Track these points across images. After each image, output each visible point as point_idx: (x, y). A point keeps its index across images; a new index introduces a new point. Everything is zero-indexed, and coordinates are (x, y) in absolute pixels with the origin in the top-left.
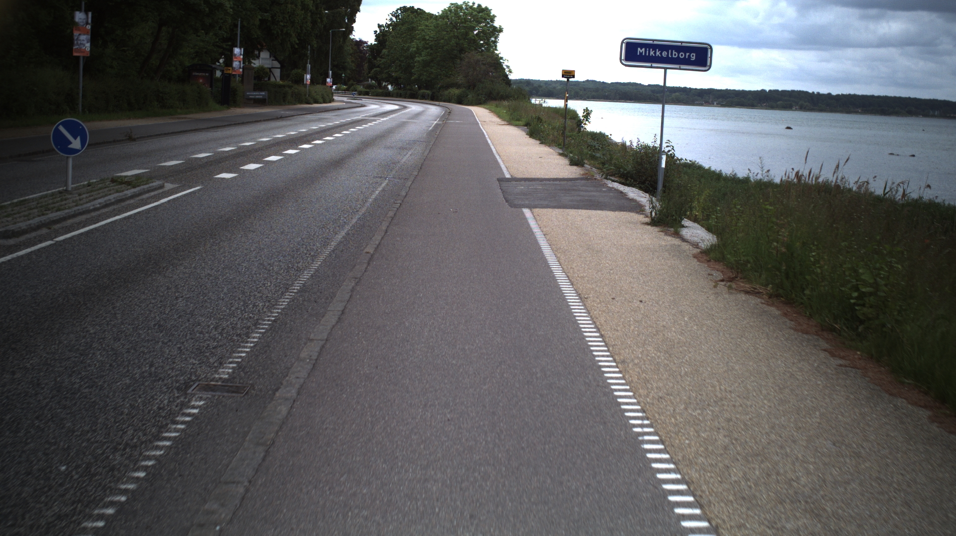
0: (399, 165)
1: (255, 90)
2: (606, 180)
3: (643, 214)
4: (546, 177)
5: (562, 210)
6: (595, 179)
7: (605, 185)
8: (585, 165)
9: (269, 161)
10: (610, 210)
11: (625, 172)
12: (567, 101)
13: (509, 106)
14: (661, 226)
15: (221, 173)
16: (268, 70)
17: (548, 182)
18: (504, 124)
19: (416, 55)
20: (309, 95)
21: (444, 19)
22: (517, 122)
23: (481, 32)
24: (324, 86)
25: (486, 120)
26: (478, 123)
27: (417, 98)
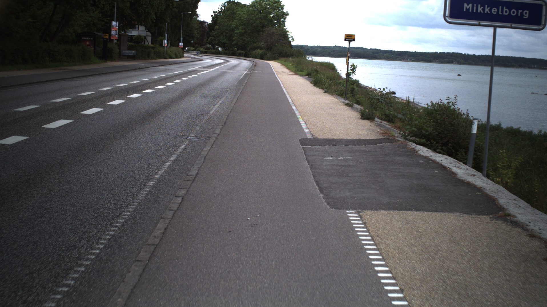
0: (206, 117)
1: (129, 49)
2: (409, 143)
8: (376, 119)
12: (349, 60)
13: (293, 61)
16: (144, 38)
18: (292, 74)
19: (236, 29)
20: (166, 53)
21: (252, 7)
22: (301, 73)
23: (276, 15)
24: (177, 48)
25: (279, 71)
26: (274, 73)
27: (236, 56)
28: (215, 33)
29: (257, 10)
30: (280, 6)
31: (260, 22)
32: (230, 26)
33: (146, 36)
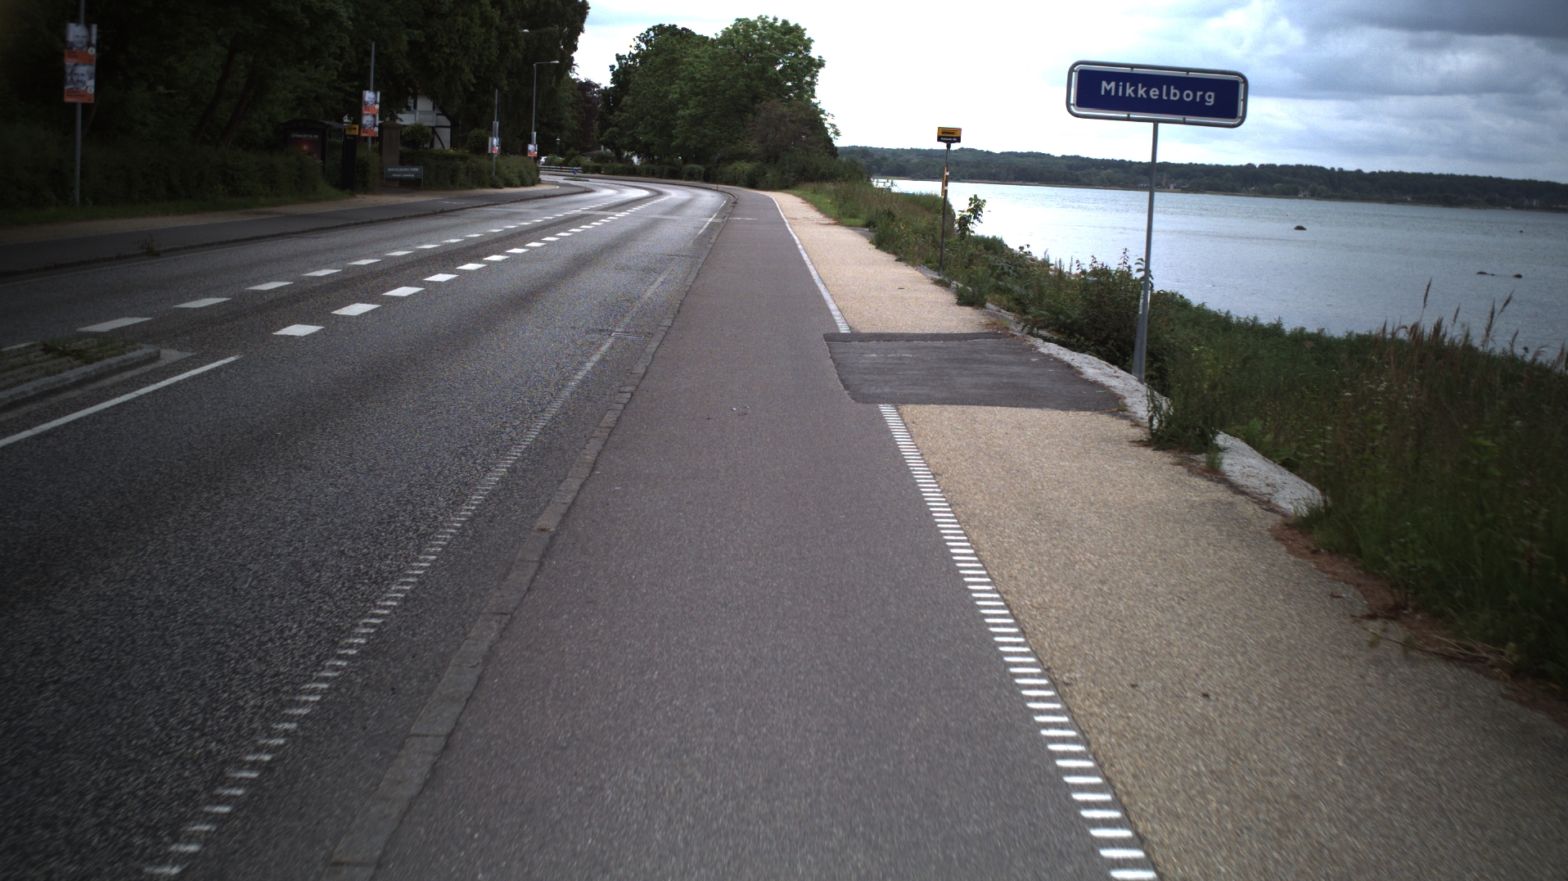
0: (638, 304)
1: (402, 163)
2: (1032, 339)
3: (1126, 418)
4: (918, 331)
5: (960, 408)
6: (1013, 336)
7: (1032, 349)
8: (988, 305)
9: (393, 297)
10: (1057, 409)
11: (1069, 321)
12: (946, 185)
13: (835, 190)
14: (1174, 448)
15: (289, 324)
16: (430, 131)
17: (923, 343)
18: (829, 224)
19: (680, 106)
20: (496, 173)
21: (725, 45)
22: (852, 220)
23: (789, 67)
24: (524, 158)
25: (798, 217)
26: (784, 222)
27: (680, 178)
28: (623, 117)
29: (738, 52)
30: (799, 42)
31: (746, 86)
32: (663, 96)
33: (437, 127)
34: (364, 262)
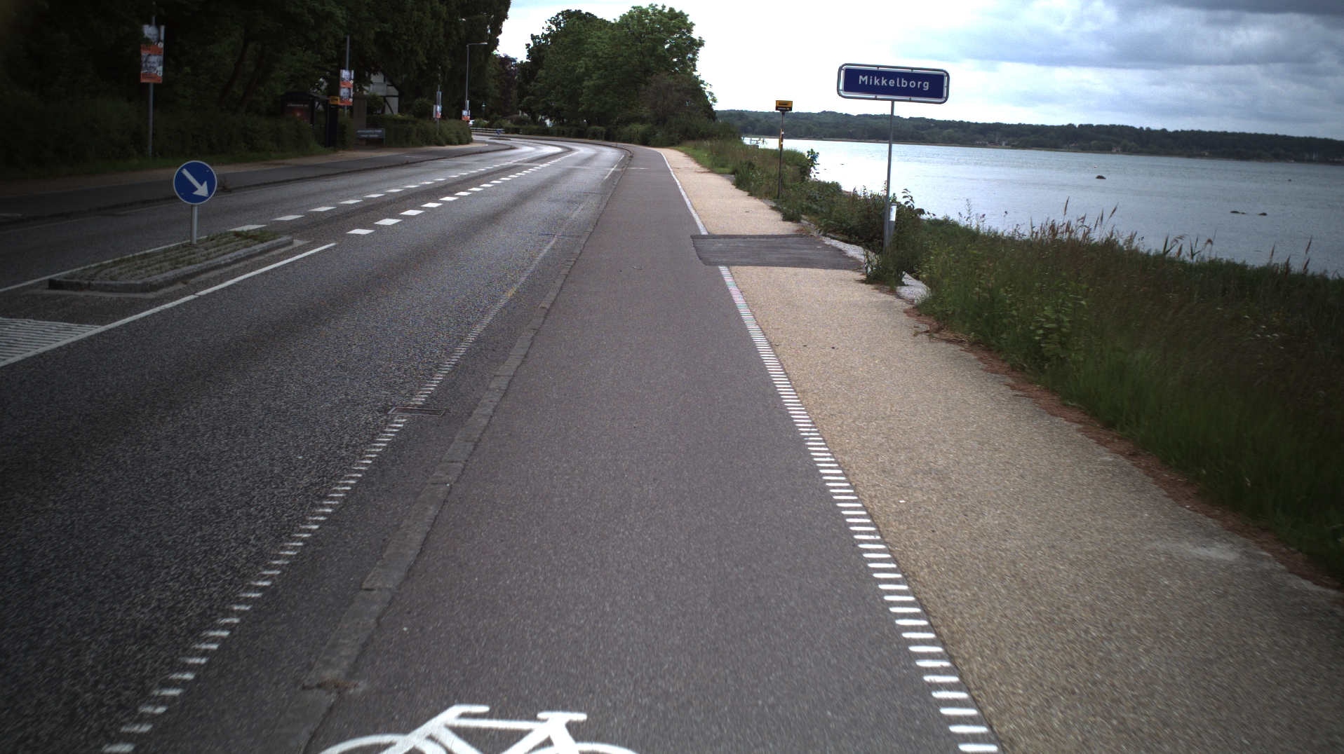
1: (368, 126)
2: (823, 238)
3: (858, 271)
4: (752, 234)
6: (811, 236)
7: (821, 243)
8: (802, 221)
13: (711, 147)
14: (876, 283)
15: (353, 229)
16: (382, 100)
17: (753, 239)
18: (704, 172)
19: (586, 78)
20: (439, 134)
21: (622, 28)
22: (722, 169)
23: (674, 46)
24: (458, 122)
25: (680, 167)
26: (669, 170)
27: (586, 138)
28: (538, 87)
29: (633, 34)
30: (683, 26)
31: (640, 62)
32: (571, 70)
33: (388, 96)
34: (351, 202)
